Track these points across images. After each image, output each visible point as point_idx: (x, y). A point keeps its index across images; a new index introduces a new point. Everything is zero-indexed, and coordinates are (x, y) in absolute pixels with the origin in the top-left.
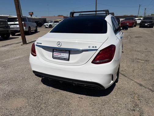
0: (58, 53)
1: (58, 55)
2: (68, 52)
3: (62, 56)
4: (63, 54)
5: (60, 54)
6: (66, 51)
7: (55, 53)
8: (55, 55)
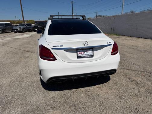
0: (82, 52)
1: (82, 54)
2: (92, 49)
3: (87, 54)
4: (88, 53)
5: (85, 53)
6: (90, 49)
7: (79, 53)
8: (79, 54)
